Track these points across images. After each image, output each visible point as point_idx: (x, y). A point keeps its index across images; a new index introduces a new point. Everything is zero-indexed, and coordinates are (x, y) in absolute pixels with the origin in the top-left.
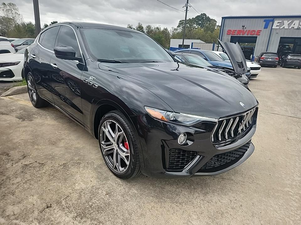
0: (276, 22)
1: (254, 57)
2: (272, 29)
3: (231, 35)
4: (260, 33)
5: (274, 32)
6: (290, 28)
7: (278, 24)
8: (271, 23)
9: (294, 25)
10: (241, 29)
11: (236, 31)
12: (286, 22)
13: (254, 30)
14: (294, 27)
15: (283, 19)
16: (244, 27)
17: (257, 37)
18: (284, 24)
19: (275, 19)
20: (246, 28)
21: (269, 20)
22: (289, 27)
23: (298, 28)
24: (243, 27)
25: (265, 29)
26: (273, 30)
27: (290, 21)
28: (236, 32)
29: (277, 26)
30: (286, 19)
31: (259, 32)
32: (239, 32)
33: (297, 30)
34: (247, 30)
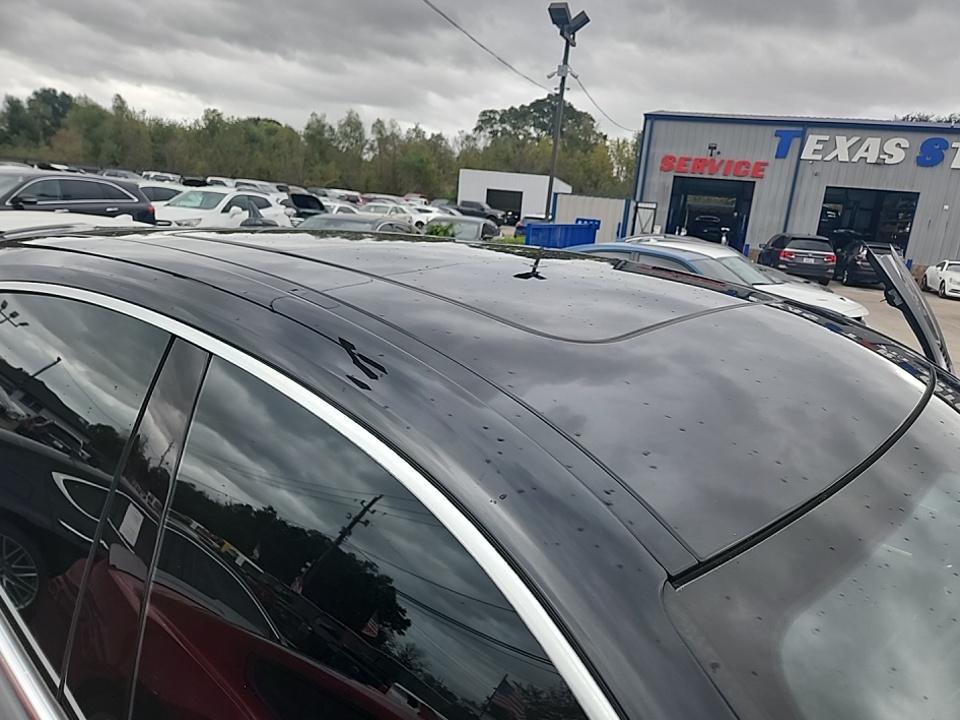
0: (813, 141)
1: (748, 246)
2: (799, 159)
3: (672, 174)
4: (763, 170)
5: (806, 172)
6: (855, 159)
7: (820, 147)
8: (796, 142)
9: (867, 150)
10: (705, 154)
11: (689, 159)
12: (843, 143)
13: (746, 160)
14: (866, 158)
15: (833, 131)
16: (715, 148)
17: (754, 182)
18: (836, 148)
19: (809, 130)
20: (719, 153)
21: (791, 132)
22: (851, 156)
23: (879, 161)
24: (712, 148)
25: (779, 161)
26: (802, 163)
27: (855, 139)
28: (691, 163)
29: (815, 151)
30: (841, 131)
31: (760, 167)
32: (700, 163)
33: (877, 168)
34: (722, 161)
